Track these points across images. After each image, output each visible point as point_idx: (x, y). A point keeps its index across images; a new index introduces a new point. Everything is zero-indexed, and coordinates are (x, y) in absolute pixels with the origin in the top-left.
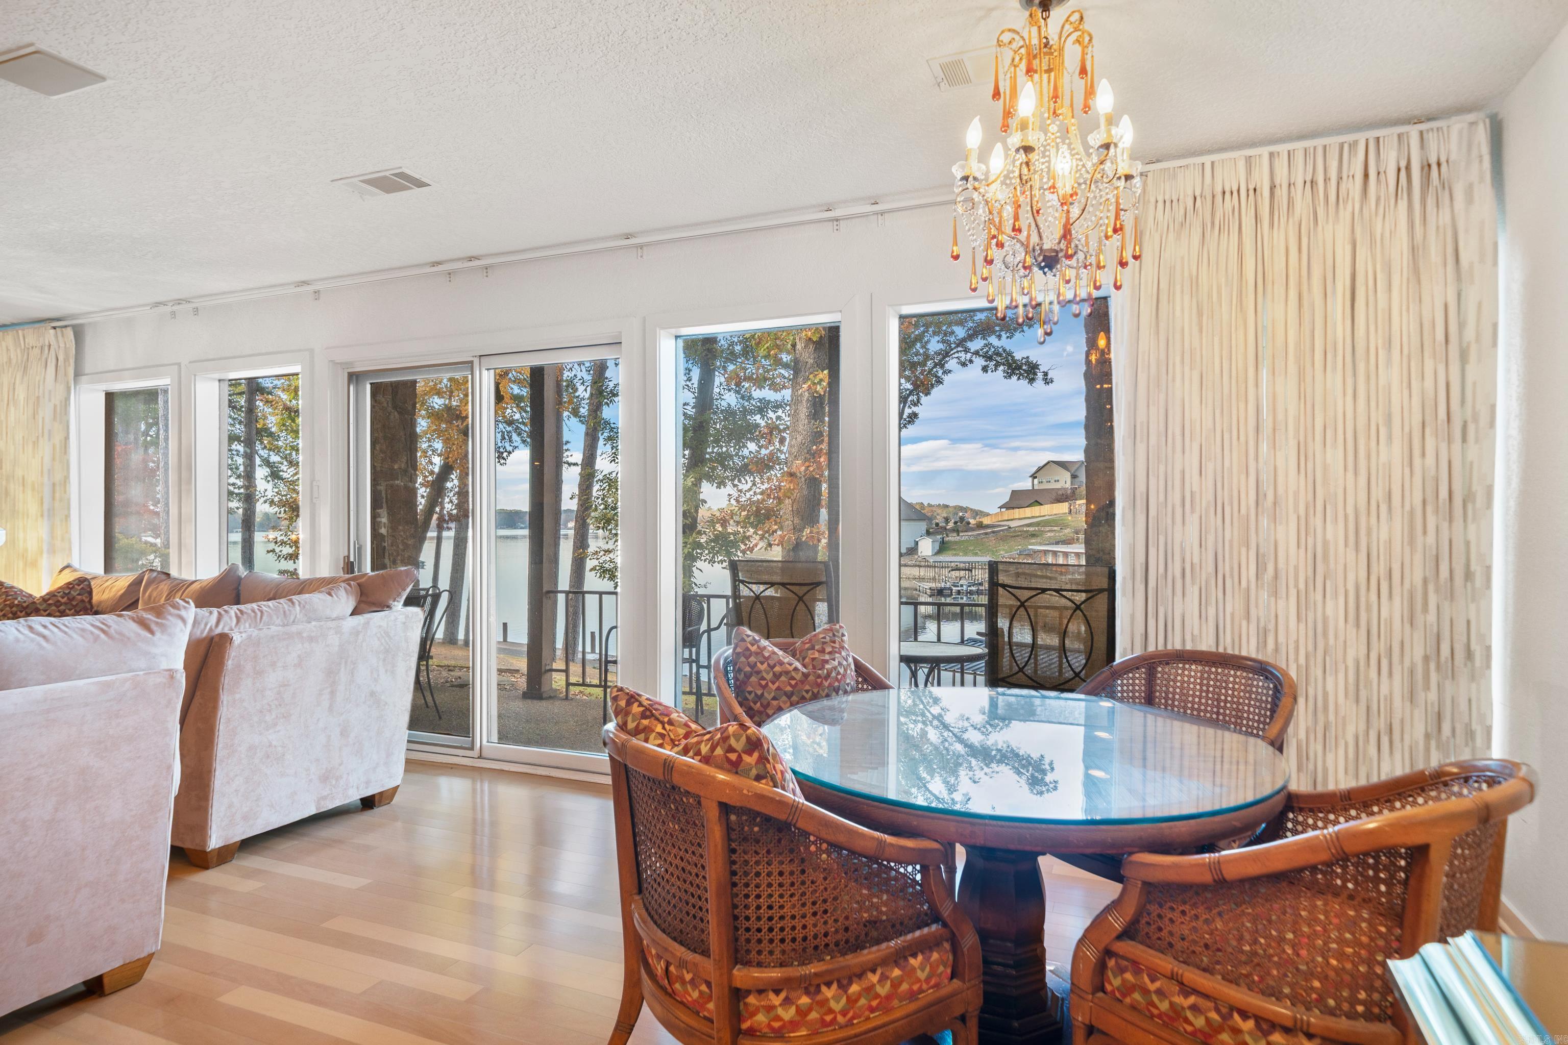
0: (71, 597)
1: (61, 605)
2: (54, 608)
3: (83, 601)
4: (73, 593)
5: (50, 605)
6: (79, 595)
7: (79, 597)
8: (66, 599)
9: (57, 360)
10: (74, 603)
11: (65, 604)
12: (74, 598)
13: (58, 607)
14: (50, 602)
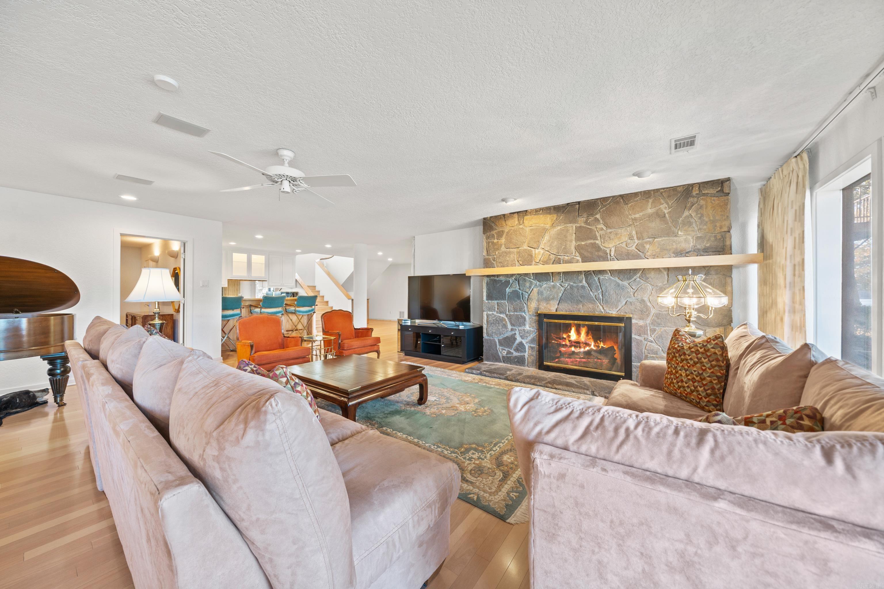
0: (706, 349)
1: (699, 354)
2: (694, 355)
3: (715, 353)
4: (709, 346)
5: (692, 352)
6: (713, 348)
7: (713, 350)
8: (703, 349)
9: (798, 176)
10: (709, 354)
11: (702, 353)
12: (709, 350)
13: (697, 354)
14: (693, 350)
